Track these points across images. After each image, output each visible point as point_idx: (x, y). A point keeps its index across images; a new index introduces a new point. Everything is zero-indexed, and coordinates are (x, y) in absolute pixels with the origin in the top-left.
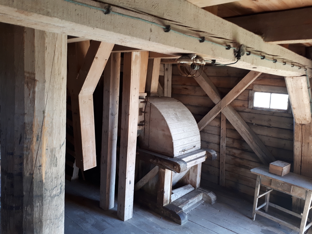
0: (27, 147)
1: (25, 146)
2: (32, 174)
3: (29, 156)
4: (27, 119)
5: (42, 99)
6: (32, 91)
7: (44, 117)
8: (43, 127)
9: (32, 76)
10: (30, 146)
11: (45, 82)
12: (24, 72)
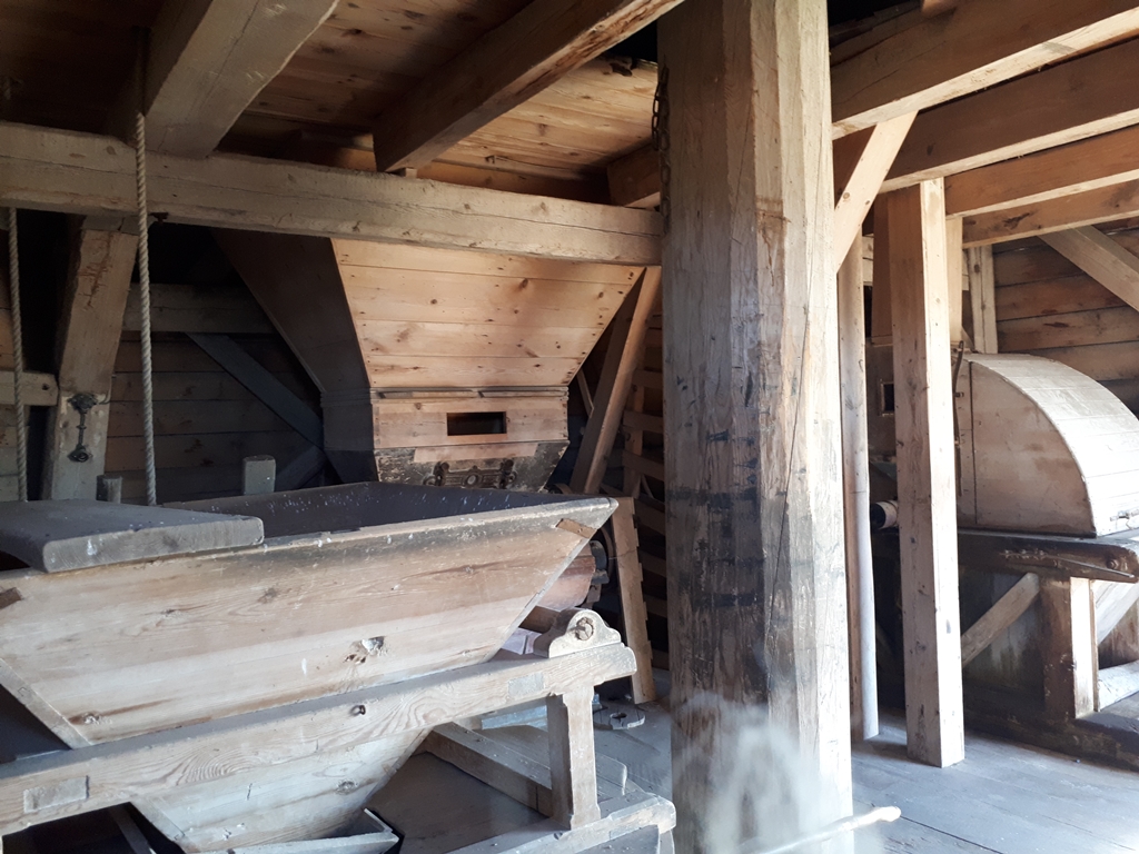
0: (768, 413)
1: (763, 409)
2: (783, 494)
3: (775, 438)
4: (766, 330)
5: (801, 272)
6: (775, 251)
7: (807, 324)
8: (806, 353)
9: (776, 209)
10: (775, 409)
11: (804, 224)
12: (754, 199)
